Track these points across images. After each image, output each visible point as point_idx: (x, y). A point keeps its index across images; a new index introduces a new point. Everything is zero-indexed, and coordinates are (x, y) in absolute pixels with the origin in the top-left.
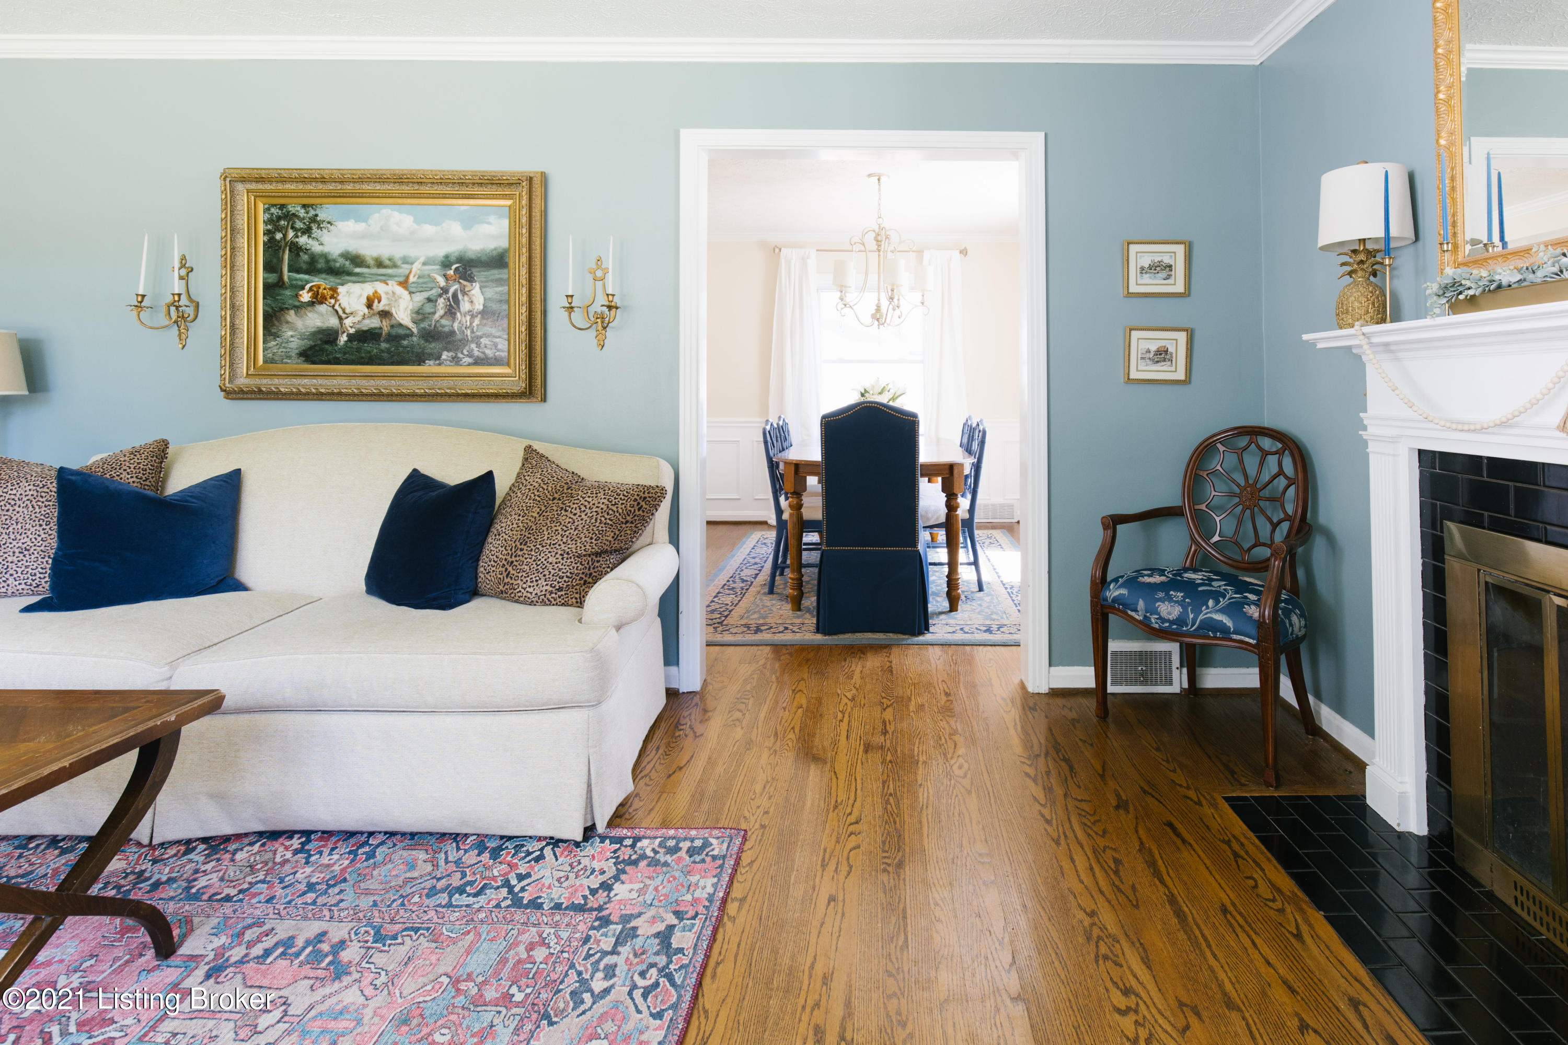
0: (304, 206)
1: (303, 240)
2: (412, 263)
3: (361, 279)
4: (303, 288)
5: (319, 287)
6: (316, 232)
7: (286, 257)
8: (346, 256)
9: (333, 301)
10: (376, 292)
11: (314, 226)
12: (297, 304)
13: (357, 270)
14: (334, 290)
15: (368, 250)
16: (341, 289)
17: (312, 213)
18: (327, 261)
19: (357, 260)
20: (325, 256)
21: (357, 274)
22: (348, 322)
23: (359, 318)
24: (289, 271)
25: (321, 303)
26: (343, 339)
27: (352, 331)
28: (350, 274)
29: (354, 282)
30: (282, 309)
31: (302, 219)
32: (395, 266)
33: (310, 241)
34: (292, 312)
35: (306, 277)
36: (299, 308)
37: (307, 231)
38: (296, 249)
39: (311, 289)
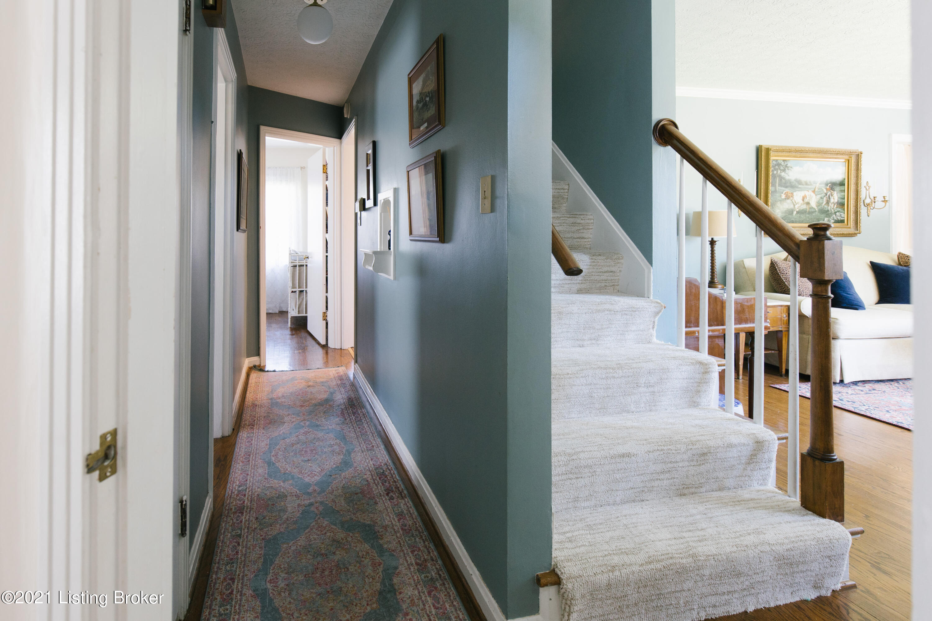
0: (784, 161)
1: (783, 174)
2: (816, 184)
3: (801, 190)
4: (782, 193)
5: (787, 192)
6: (787, 171)
7: (778, 181)
8: (796, 180)
9: (792, 198)
10: (805, 195)
11: (786, 169)
12: (780, 199)
13: (800, 186)
14: (792, 194)
15: (803, 178)
16: (795, 194)
17: (786, 163)
18: (790, 183)
19: (799, 182)
20: (789, 180)
21: (800, 188)
22: (796, 206)
23: (800, 205)
24: (778, 186)
25: (788, 199)
26: (795, 213)
27: (798, 210)
28: (797, 187)
29: (799, 191)
30: (776, 201)
31: (782, 166)
32: (811, 185)
33: (785, 175)
34: (779, 202)
35: (784, 189)
36: (782, 201)
37: (784, 170)
38: (781, 178)
39: (785, 194)
